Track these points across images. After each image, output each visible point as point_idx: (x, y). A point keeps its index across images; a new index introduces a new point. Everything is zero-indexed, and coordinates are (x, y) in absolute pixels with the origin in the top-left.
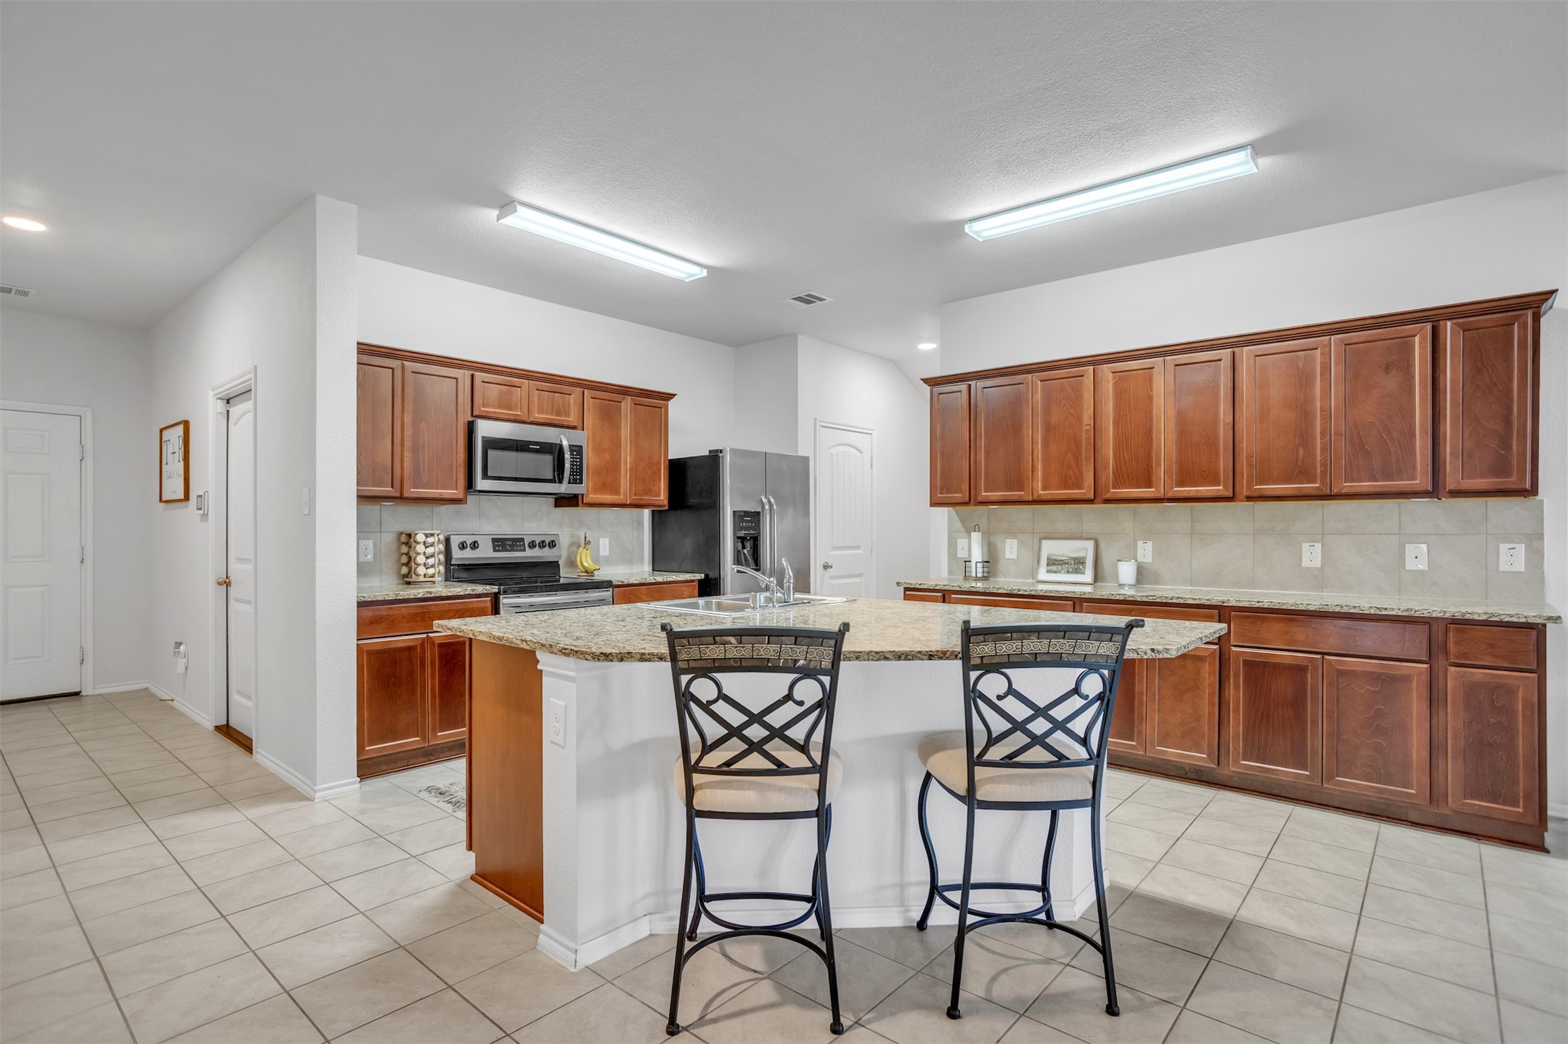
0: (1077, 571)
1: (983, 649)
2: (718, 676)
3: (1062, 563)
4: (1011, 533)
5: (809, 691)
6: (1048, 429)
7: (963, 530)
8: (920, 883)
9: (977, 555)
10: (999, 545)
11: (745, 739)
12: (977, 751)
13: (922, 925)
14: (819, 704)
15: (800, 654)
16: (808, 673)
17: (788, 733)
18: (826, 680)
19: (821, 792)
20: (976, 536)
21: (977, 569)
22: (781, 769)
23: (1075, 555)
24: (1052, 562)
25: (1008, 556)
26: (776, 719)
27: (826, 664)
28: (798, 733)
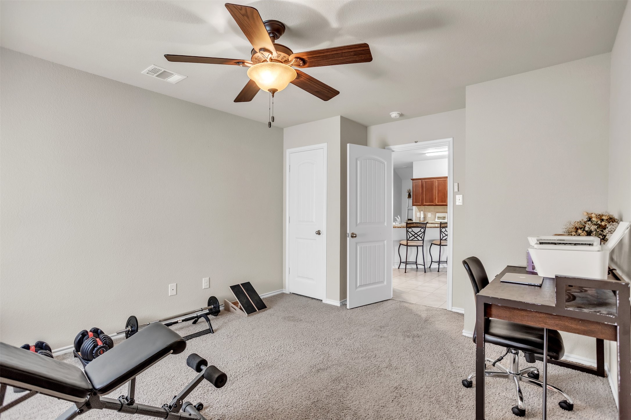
0: (444, 219)
1: (443, 225)
2: (412, 228)
3: (441, 218)
4: (429, 212)
5: (422, 230)
6: (438, 190)
7: (418, 211)
8: (430, 262)
9: (422, 216)
10: (427, 214)
11: (414, 236)
12: (441, 238)
13: (430, 267)
14: (423, 232)
15: (422, 226)
16: (422, 228)
17: (420, 236)
18: (424, 229)
19: (423, 243)
20: (422, 212)
21: (422, 219)
22: (418, 240)
23: (443, 216)
24: (438, 218)
25: (429, 216)
26: (418, 234)
27: (425, 227)
28: (421, 236)
